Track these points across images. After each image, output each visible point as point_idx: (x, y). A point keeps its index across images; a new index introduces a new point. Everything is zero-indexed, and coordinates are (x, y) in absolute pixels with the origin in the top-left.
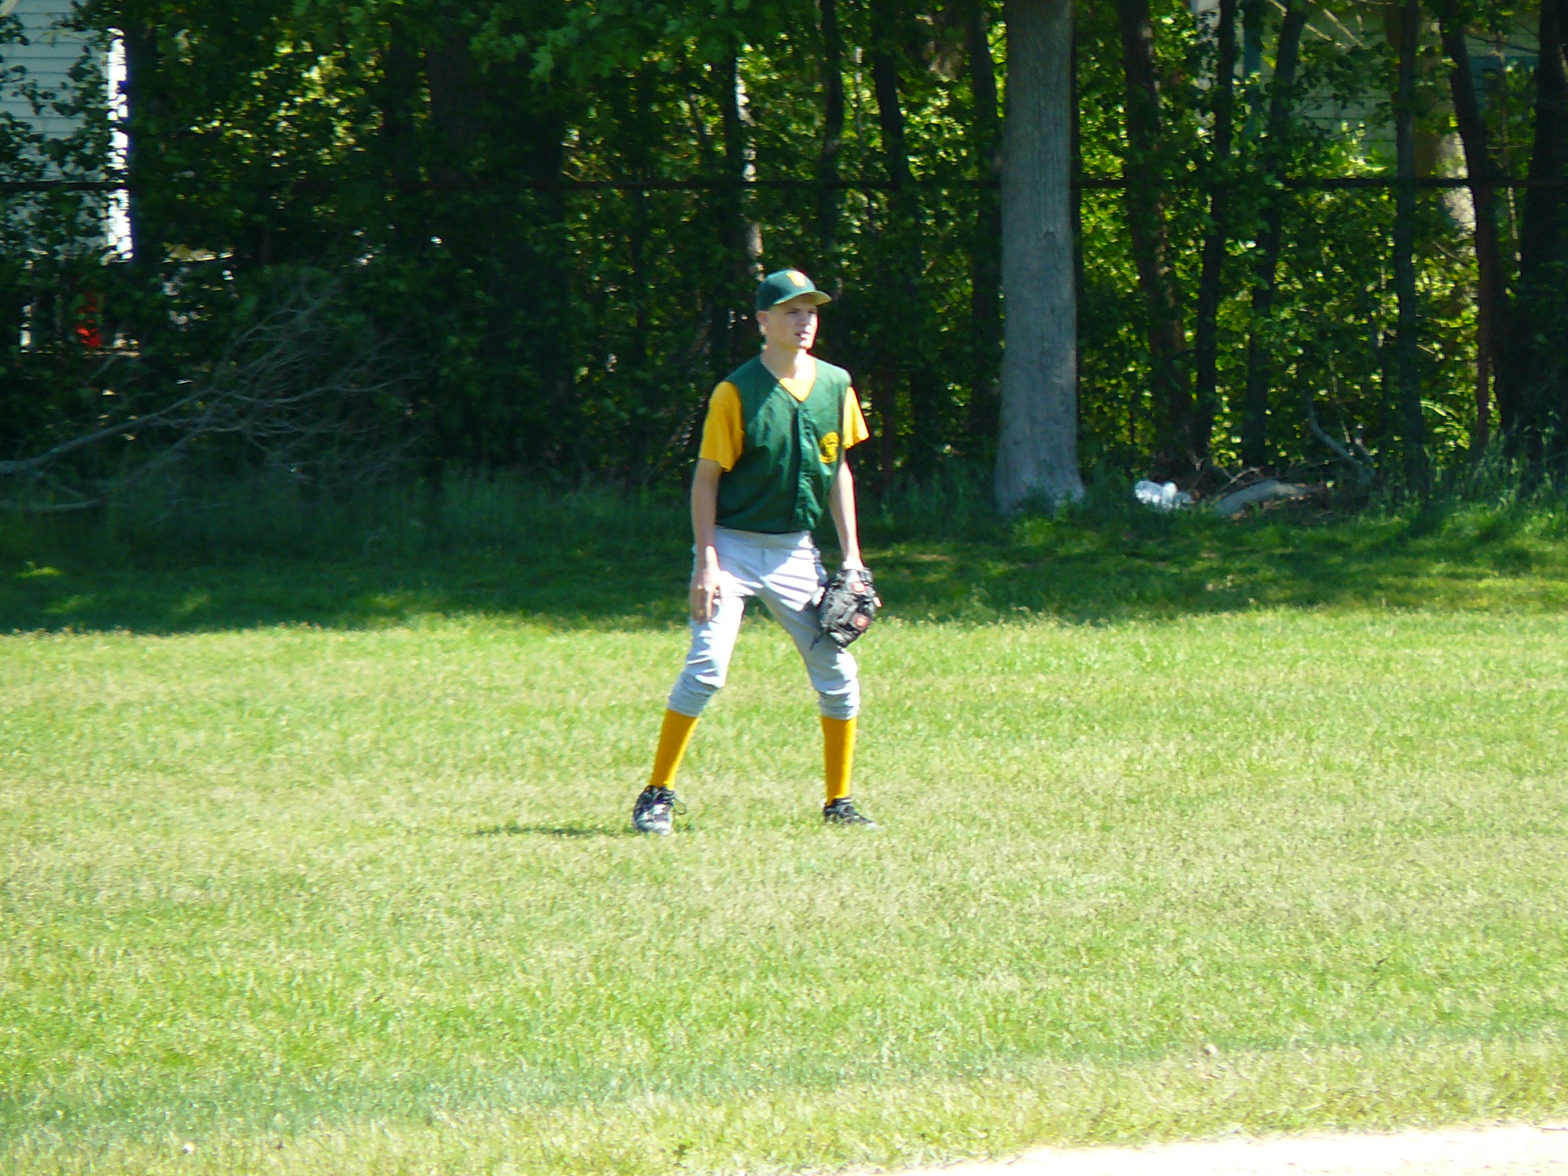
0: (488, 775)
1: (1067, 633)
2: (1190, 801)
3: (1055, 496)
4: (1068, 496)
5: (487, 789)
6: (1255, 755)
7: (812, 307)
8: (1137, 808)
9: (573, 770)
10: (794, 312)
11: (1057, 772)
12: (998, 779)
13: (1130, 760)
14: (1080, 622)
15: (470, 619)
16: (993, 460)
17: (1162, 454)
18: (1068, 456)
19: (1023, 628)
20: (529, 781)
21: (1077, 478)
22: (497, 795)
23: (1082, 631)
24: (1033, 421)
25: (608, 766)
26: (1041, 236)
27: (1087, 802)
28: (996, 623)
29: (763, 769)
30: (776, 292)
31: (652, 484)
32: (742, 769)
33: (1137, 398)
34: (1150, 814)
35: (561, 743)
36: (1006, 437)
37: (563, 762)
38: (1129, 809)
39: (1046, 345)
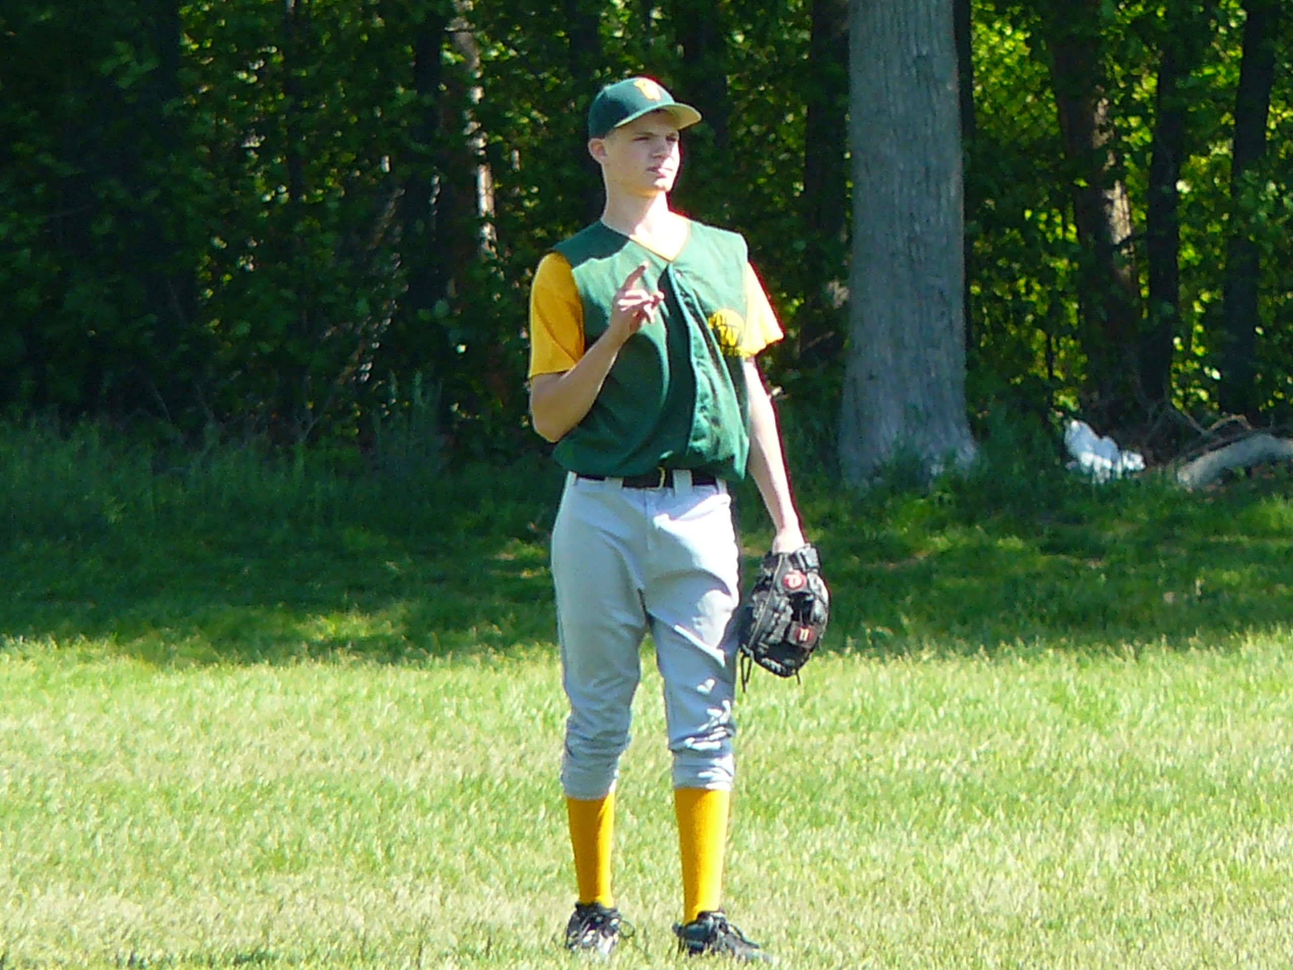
0: (62, 887)
1: (951, 667)
2: (1139, 924)
3: (931, 458)
4: (949, 459)
5: (61, 909)
6: (1240, 855)
7: (673, 131)
8: (1057, 937)
9: (194, 879)
10: (646, 137)
11: (936, 880)
12: (844, 891)
13: (1048, 863)
14: (969, 653)
15: (35, 649)
16: (835, 404)
17: (1095, 396)
18: (953, 396)
19: (883, 661)
20: (126, 895)
21: (966, 431)
22: (76, 917)
23: (973, 665)
24: (899, 345)
25: (246, 873)
26: (909, 61)
27: (983, 928)
28: (840, 652)
29: (484, 877)
30: (618, 109)
31: (312, 440)
32: (452, 877)
33: (1056, 310)
34: (1078, 945)
35: (178, 837)
36: (857, 369)
37: (178, 868)
38: (1047, 939)
39: (917, 228)
